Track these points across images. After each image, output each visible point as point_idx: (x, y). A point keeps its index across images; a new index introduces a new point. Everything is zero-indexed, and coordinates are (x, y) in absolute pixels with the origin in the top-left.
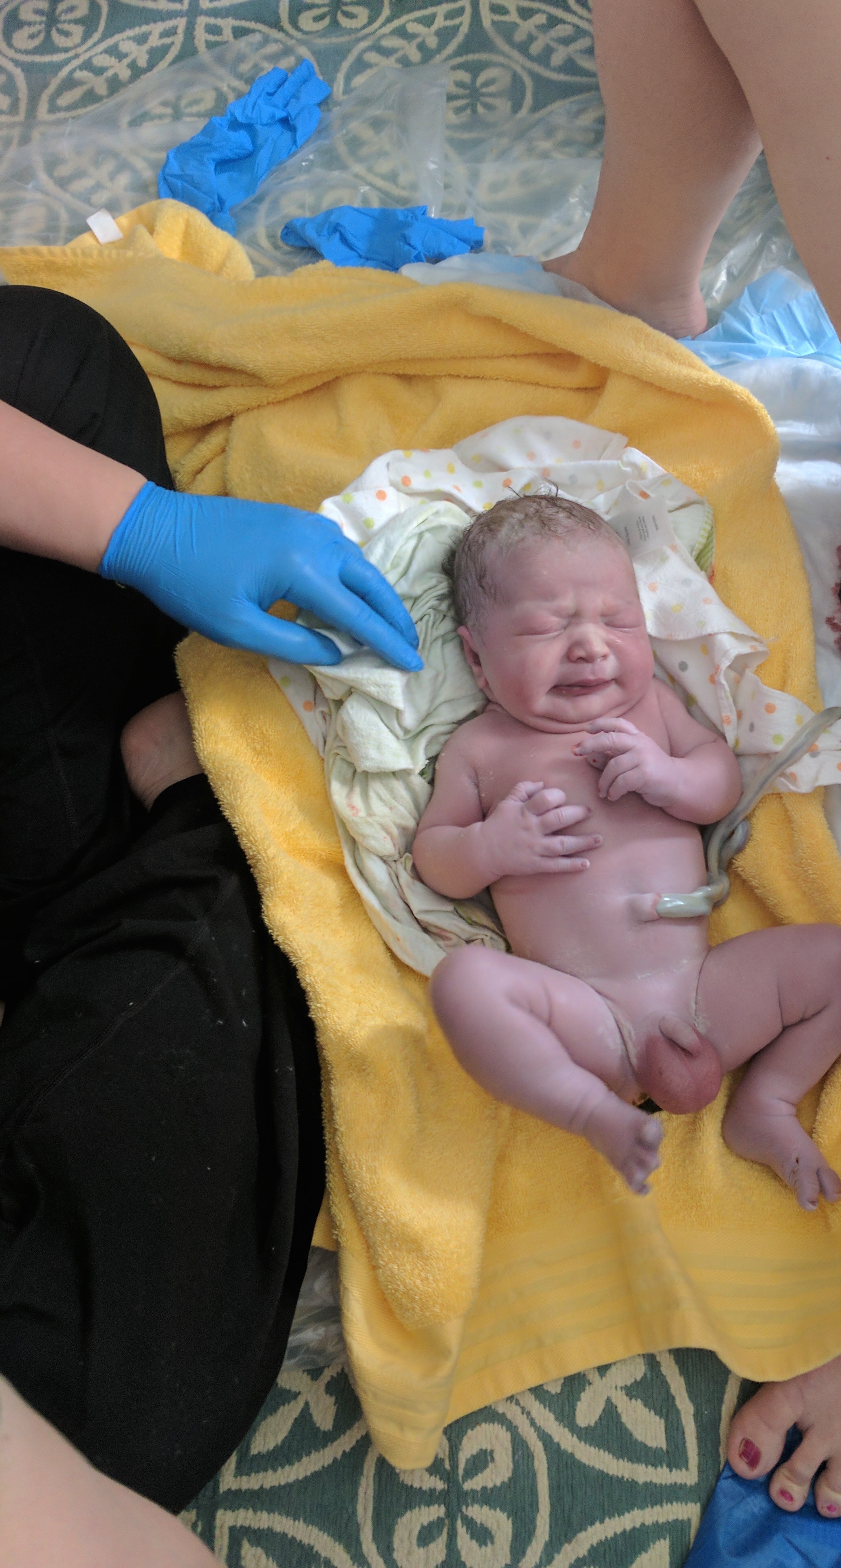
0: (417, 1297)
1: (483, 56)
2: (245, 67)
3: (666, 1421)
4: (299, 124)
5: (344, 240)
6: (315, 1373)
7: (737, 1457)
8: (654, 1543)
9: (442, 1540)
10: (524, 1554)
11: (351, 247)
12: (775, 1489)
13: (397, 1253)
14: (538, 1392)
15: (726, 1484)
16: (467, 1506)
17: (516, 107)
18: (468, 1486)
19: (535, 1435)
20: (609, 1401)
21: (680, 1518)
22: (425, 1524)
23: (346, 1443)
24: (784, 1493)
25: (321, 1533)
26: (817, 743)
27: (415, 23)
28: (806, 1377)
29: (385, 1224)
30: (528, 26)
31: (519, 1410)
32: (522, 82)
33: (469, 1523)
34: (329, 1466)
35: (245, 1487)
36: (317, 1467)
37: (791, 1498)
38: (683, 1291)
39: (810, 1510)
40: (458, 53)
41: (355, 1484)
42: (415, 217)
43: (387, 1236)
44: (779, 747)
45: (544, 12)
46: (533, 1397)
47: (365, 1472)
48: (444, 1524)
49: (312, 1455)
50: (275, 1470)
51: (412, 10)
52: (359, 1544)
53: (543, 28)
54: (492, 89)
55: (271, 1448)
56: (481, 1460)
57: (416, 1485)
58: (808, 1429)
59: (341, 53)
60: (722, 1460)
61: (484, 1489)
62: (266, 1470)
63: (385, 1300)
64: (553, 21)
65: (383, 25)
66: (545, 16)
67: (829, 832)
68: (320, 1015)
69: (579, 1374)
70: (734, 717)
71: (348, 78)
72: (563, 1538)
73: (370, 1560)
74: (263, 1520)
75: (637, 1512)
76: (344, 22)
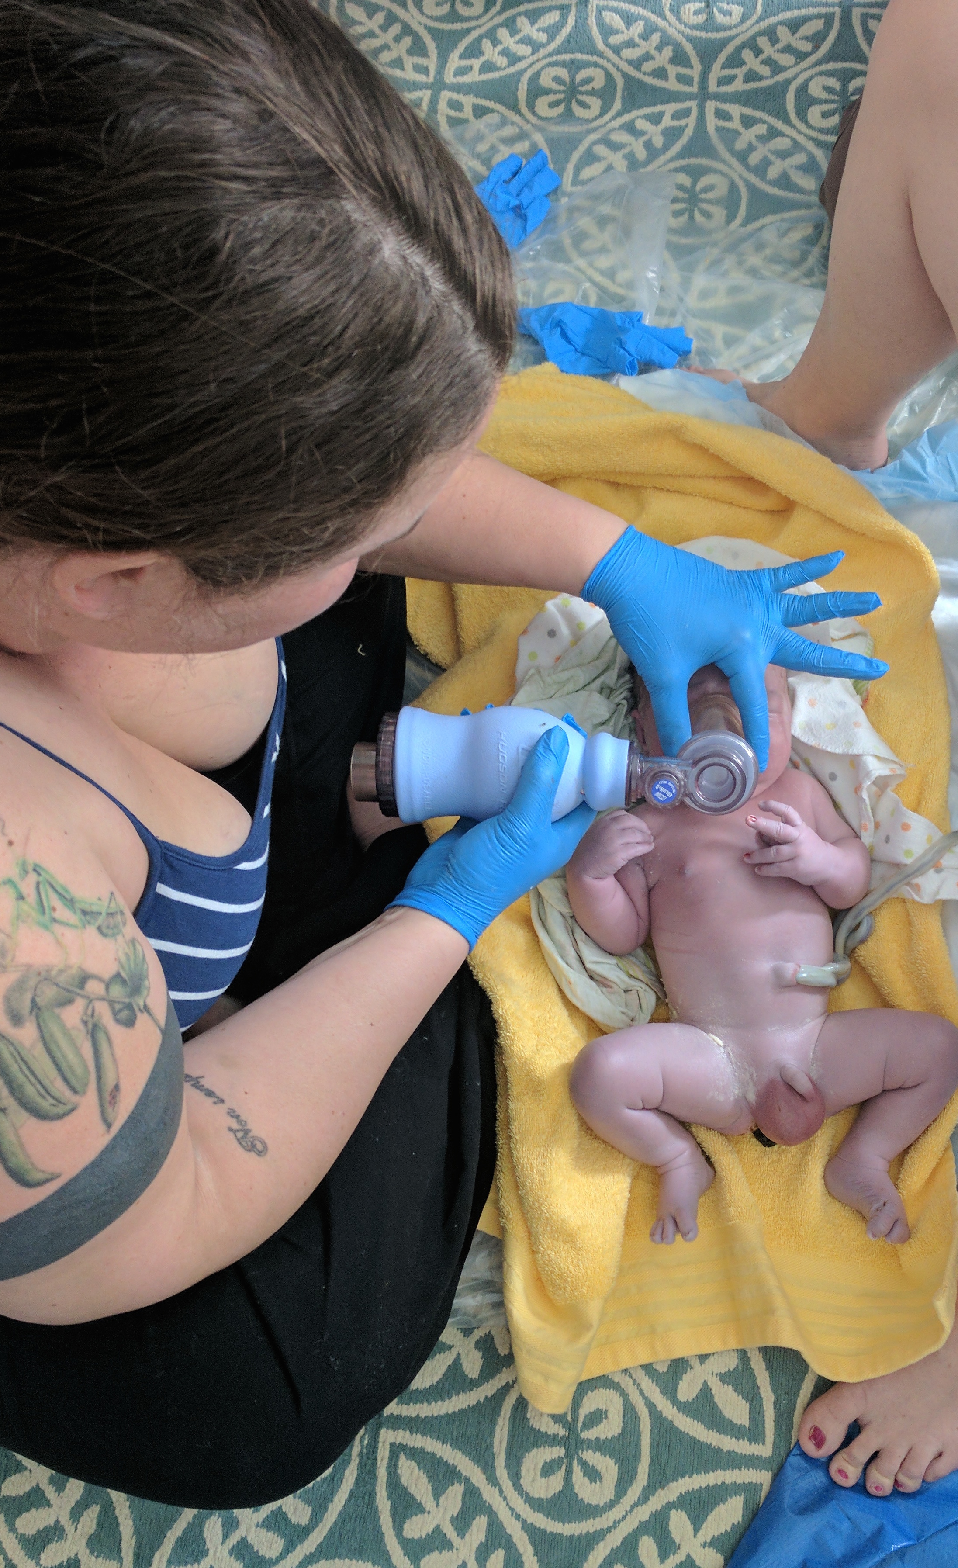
0: (569, 1279)
1: (705, 161)
2: (482, 148)
3: (751, 1405)
4: (530, 213)
5: (564, 335)
6: (467, 1332)
7: (807, 1438)
8: (731, 1498)
9: (562, 1473)
10: (625, 1493)
11: (569, 342)
12: (834, 1468)
13: (555, 1242)
14: (648, 1368)
15: (794, 1460)
16: (583, 1451)
17: (731, 217)
18: (585, 1435)
19: (643, 1403)
20: (705, 1383)
21: (754, 1482)
22: (548, 1461)
23: (489, 1389)
24: (840, 1471)
25: (464, 1457)
26: (941, 861)
27: (644, 120)
28: (870, 1382)
29: (547, 1219)
30: (748, 136)
31: (631, 1382)
32: (738, 191)
33: (584, 1464)
34: (473, 1406)
35: (404, 1414)
36: (464, 1406)
37: (846, 1476)
38: (779, 1302)
39: (861, 1488)
40: (681, 155)
41: (493, 1422)
42: (632, 321)
43: (548, 1228)
44: (909, 861)
45: (765, 122)
46: (644, 1373)
47: (502, 1414)
48: (563, 1462)
49: (461, 1396)
50: (429, 1403)
51: (641, 106)
52: (493, 1468)
53: (763, 139)
54: (709, 196)
55: (428, 1387)
56: (597, 1417)
57: (543, 1430)
58: (865, 1425)
59: (572, 142)
60: (793, 1441)
61: (598, 1439)
62: (422, 1402)
63: (539, 1279)
64: (773, 133)
65: (614, 118)
66: (766, 126)
67: (943, 939)
68: (508, 1042)
69: (683, 1359)
70: (871, 826)
71: (577, 170)
72: (658, 1484)
73: (501, 1483)
74: (417, 1441)
75: (719, 1472)
76: (578, 111)
